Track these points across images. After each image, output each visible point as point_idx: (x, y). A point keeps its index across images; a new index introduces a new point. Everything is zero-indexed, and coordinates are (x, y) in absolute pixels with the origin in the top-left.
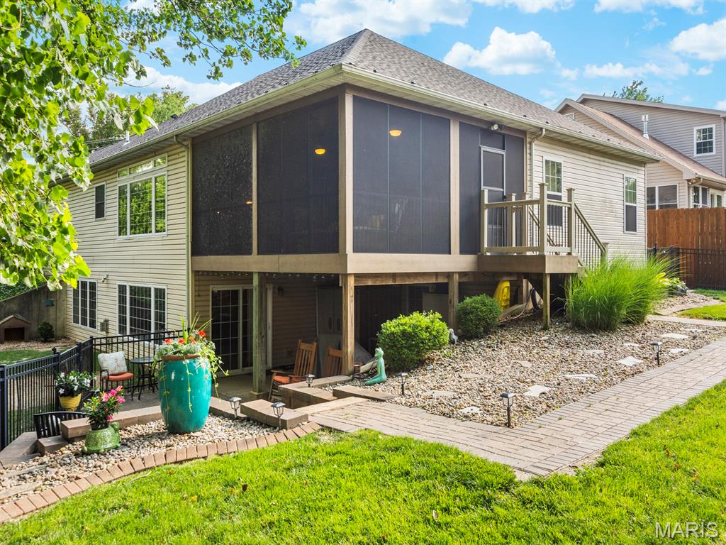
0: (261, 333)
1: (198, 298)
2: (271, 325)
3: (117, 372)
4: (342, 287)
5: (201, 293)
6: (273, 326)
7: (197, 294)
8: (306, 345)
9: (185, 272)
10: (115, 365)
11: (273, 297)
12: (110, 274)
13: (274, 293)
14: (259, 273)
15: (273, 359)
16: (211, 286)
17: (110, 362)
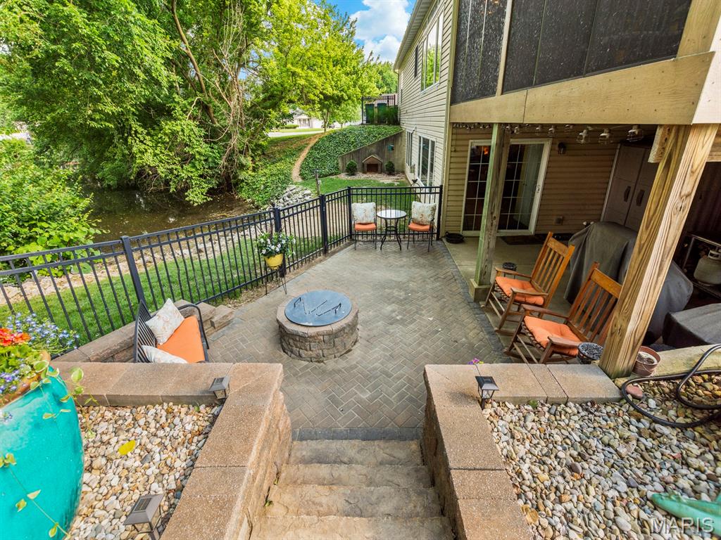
0: (492, 213)
1: (453, 154)
2: (541, 188)
3: (364, 222)
4: (656, 165)
5: (458, 149)
6: (544, 189)
7: (453, 150)
8: (558, 243)
9: (443, 124)
10: (363, 215)
11: (550, 156)
12: (417, 126)
13: (551, 150)
14: (500, 124)
15: (536, 225)
16: (471, 141)
17: (359, 212)
